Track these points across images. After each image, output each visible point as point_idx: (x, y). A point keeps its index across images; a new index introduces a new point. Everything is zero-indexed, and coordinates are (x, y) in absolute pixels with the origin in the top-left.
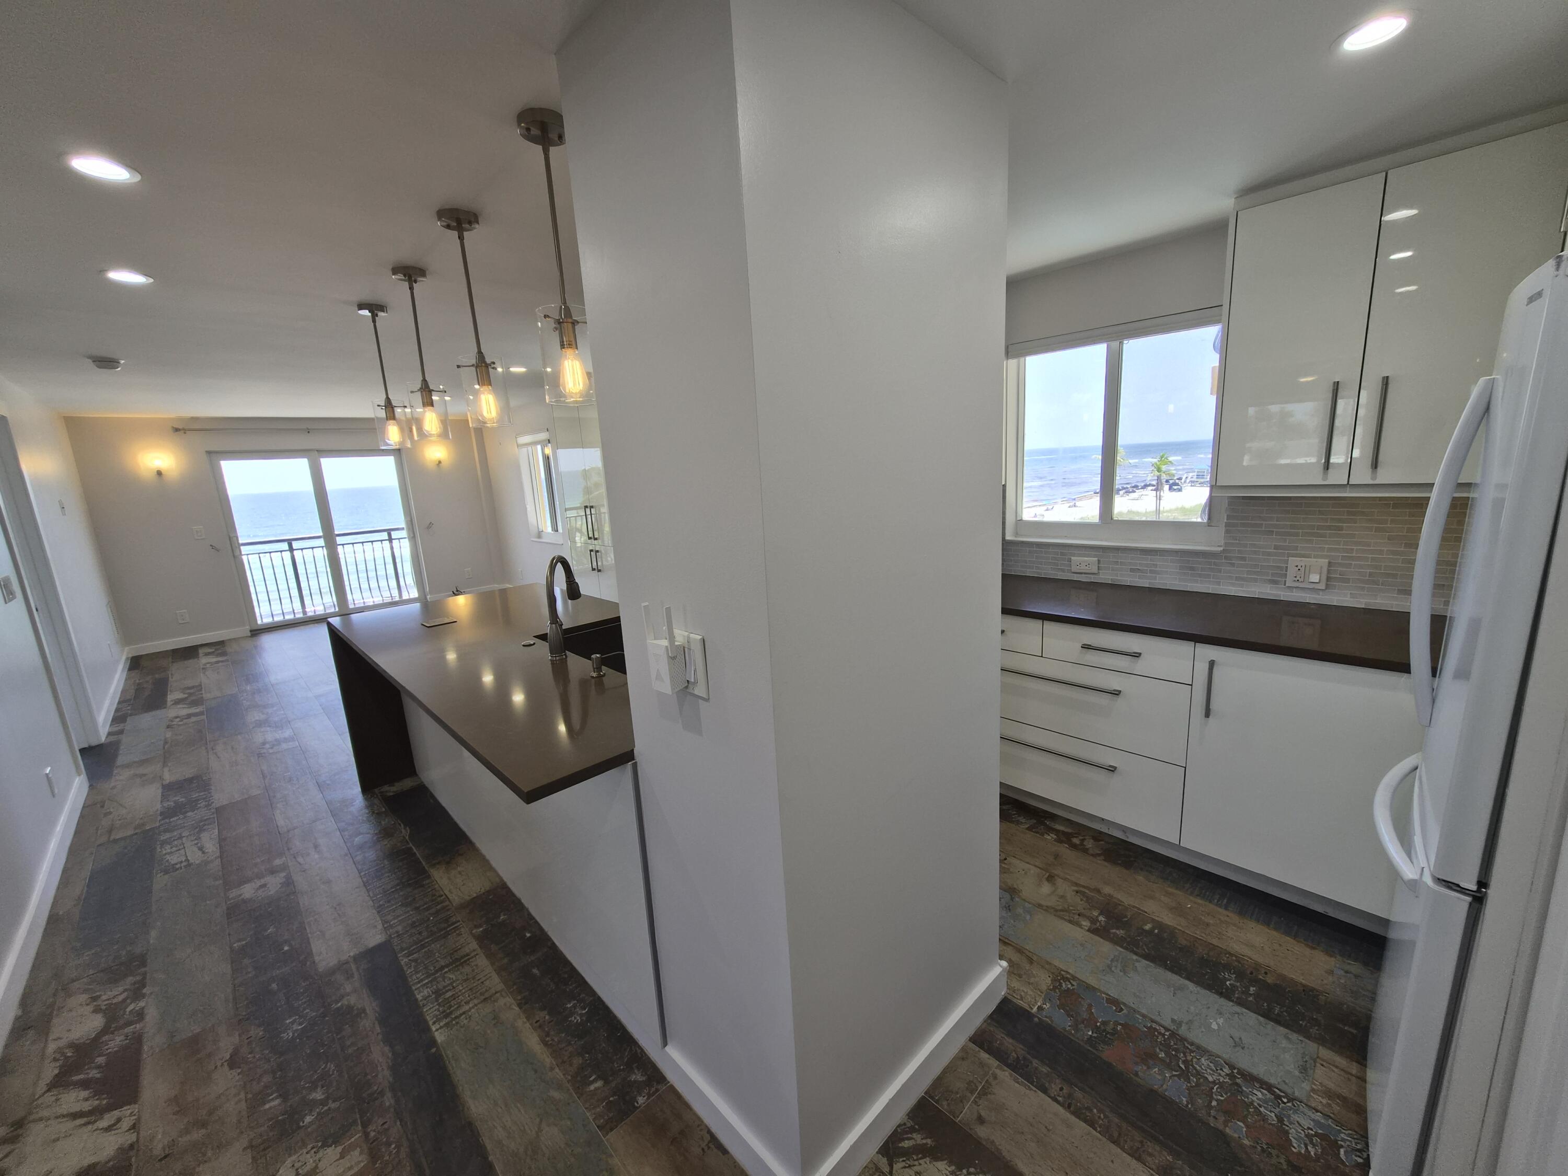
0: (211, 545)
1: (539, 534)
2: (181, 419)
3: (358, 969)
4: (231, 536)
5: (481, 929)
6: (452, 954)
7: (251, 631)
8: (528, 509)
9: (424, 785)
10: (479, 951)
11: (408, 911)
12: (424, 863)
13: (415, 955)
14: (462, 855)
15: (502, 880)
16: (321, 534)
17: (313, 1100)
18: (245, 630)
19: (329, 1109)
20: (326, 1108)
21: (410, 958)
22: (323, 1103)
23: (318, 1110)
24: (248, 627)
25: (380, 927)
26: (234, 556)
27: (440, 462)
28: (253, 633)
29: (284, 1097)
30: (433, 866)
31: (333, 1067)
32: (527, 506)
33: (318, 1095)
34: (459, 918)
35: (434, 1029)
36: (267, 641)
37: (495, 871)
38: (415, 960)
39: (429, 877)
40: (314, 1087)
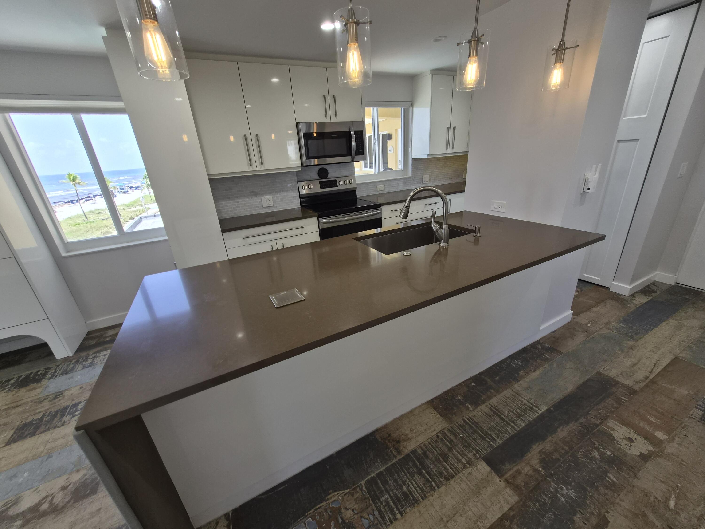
3: (510, 470)
5: (469, 406)
6: (490, 416)
9: (235, 511)
10: (487, 404)
11: (454, 454)
12: (394, 461)
13: (493, 436)
14: (390, 435)
17: (600, 456)
19: (599, 445)
20: (600, 447)
21: (496, 439)
22: (598, 449)
23: (603, 450)
25: (469, 470)
29: (605, 472)
30: (399, 452)
31: (580, 453)
33: (596, 454)
34: (461, 420)
35: (540, 412)
37: (415, 409)
38: (498, 435)
39: (414, 452)
40: (593, 459)
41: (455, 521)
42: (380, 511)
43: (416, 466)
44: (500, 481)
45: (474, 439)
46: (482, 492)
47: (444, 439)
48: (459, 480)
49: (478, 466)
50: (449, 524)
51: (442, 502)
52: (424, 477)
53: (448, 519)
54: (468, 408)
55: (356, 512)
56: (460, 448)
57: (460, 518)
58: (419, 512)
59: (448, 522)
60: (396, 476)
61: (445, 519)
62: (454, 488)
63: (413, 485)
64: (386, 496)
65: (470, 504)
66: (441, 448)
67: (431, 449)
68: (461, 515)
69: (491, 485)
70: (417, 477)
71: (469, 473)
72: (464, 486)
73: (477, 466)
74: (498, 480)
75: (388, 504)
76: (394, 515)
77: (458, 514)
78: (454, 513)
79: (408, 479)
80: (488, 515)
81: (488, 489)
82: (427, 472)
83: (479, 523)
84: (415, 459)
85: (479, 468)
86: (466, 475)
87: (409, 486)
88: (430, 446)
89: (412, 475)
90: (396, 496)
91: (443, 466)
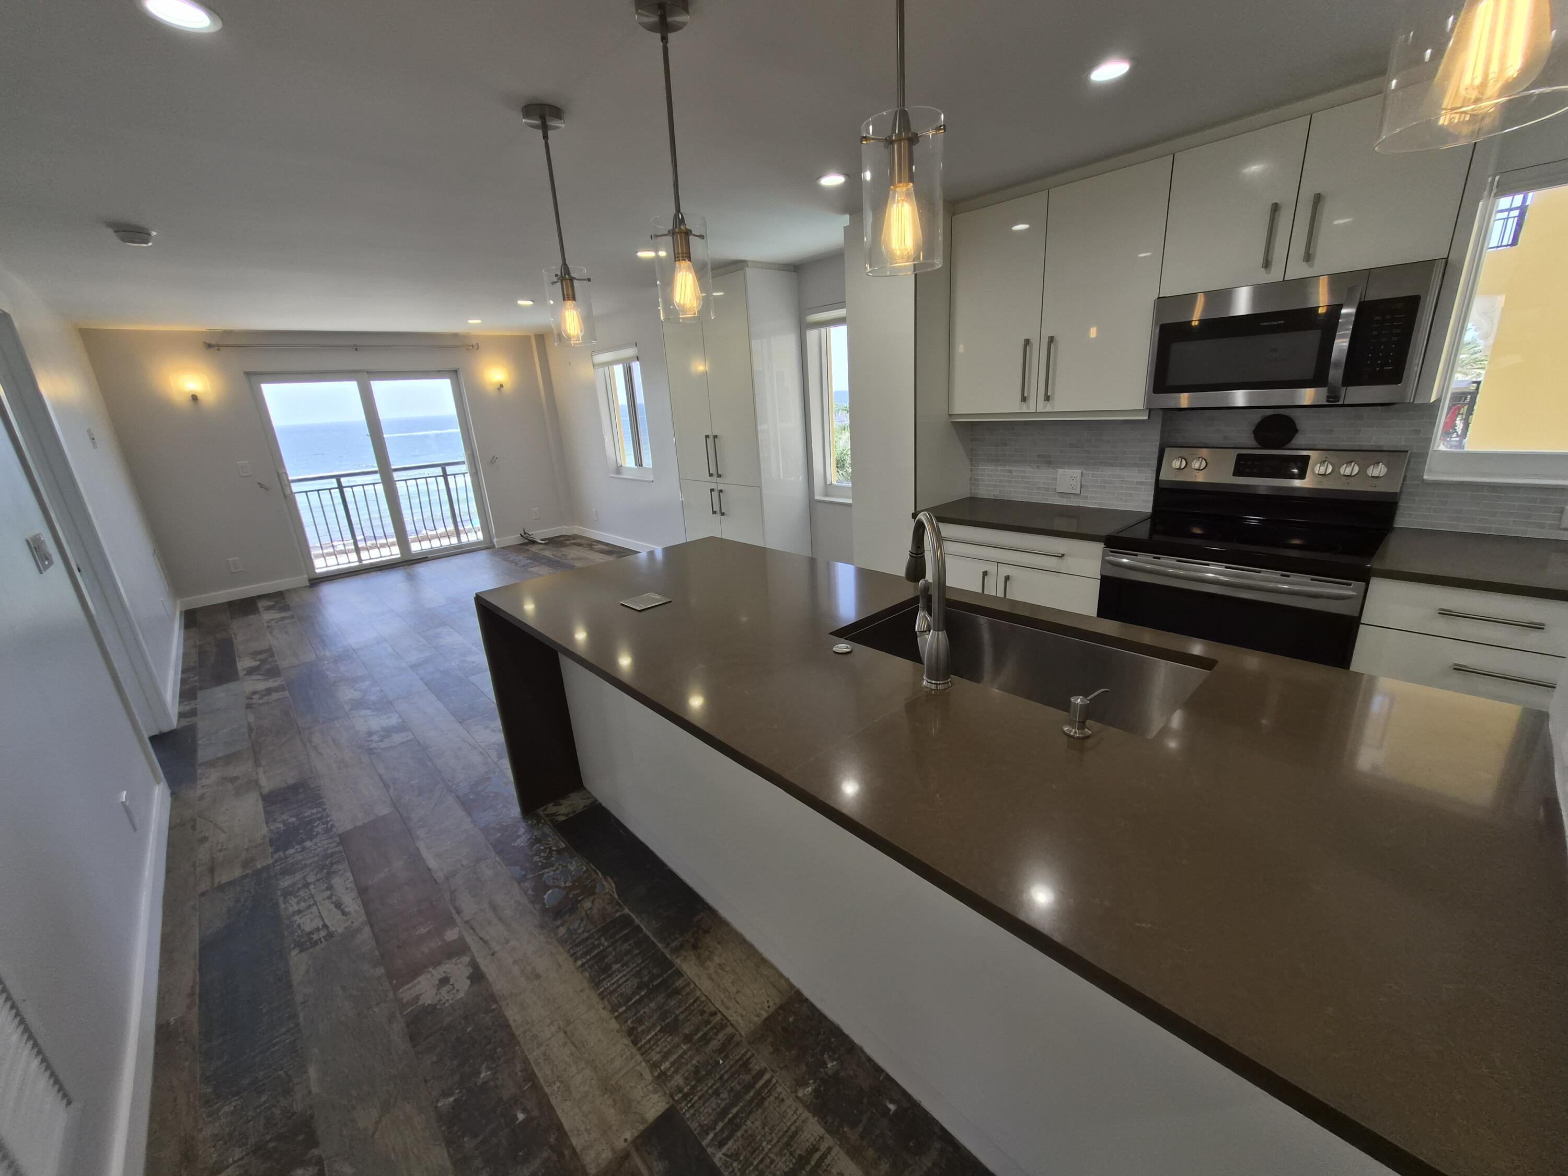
0: (259, 483)
1: (619, 469)
2: (212, 333)
4: (280, 472)
7: (310, 580)
8: (606, 440)
10: (829, 1141)
11: (677, 1046)
12: (660, 945)
13: (730, 1143)
14: (707, 932)
15: (791, 986)
16: (377, 469)
18: (303, 580)
21: (724, 1150)
24: (306, 576)
25: (648, 1076)
26: (285, 496)
27: (501, 386)
28: (312, 582)
30: (675, 951)
32: (605, 437)
34: (764, 1065)
36: (329, 591)
37: (772, 967)
38: (734, 1156)
39: (679, 974)
41: (565, 1044)
42: (587, 939)
43: (651, 981)
44: (626, 1140)
45: (717, 1093)
46: (606, 1096)
47: (709, 1027)
48: (628, 1053)
49: (656, 1096)
50: (561, 1035)
51: (593, 1023)
52: (634, 994)
53: (569, 1034)
54: (802, 1083)
55: (588, 912)
56: (691, 1058)
57: (569, 1052)
58: (582, 991)
59: (565, 1033)
60: (636, 952)
61: (568, 1029)
62: (615, 1045)
63: (621, 978)
64: (606, 944)
65: (588, 1072)
66: (689, 1020)
67: (686, 1004)
68: (572, 1054)
69: (619, 1117)
70: (635, 982)
71: (641, 1075)
72: (618, 1063)
73: (655, 1092)
74: (628, 1135)
75: (595, 947)
76: (582, 957)
77: (574, 1048)
78: (577, 1044)
79: (632, 970)
80: (568, 1103)
81: (612, 1110)
82: (642, 998)
83: (558, 1084)
84: (665, 976)
85: (651, 1095)
86: (638, 1068)
87: (620, 972)
88: (692, 1001)
89: (638, 974)
90: (605, 957)
91: (654, 1025)
